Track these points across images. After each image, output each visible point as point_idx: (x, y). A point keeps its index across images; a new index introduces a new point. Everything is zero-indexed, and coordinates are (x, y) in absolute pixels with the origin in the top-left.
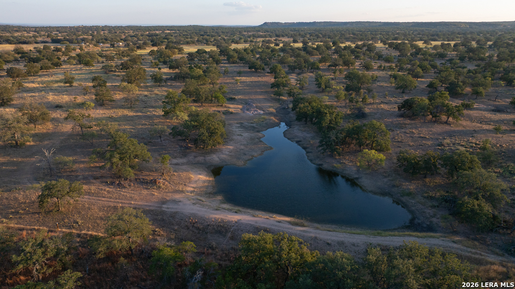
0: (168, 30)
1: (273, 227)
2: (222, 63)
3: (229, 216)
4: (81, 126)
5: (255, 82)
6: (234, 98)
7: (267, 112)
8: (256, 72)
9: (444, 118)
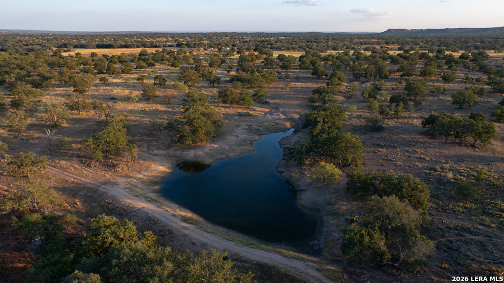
0: (284, 36)
1: (163, 219)
2: (291, 69)
3: (138, 203)
4: (107, 116)
5: (305, 88)
6: (268, 102)
7: (289, 117)
8: (319, 78)
9: (470, 139)
